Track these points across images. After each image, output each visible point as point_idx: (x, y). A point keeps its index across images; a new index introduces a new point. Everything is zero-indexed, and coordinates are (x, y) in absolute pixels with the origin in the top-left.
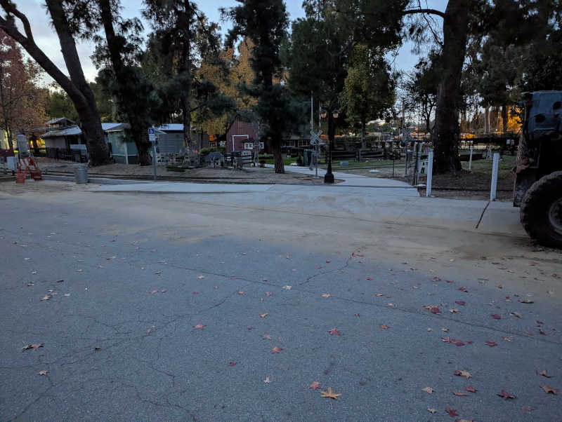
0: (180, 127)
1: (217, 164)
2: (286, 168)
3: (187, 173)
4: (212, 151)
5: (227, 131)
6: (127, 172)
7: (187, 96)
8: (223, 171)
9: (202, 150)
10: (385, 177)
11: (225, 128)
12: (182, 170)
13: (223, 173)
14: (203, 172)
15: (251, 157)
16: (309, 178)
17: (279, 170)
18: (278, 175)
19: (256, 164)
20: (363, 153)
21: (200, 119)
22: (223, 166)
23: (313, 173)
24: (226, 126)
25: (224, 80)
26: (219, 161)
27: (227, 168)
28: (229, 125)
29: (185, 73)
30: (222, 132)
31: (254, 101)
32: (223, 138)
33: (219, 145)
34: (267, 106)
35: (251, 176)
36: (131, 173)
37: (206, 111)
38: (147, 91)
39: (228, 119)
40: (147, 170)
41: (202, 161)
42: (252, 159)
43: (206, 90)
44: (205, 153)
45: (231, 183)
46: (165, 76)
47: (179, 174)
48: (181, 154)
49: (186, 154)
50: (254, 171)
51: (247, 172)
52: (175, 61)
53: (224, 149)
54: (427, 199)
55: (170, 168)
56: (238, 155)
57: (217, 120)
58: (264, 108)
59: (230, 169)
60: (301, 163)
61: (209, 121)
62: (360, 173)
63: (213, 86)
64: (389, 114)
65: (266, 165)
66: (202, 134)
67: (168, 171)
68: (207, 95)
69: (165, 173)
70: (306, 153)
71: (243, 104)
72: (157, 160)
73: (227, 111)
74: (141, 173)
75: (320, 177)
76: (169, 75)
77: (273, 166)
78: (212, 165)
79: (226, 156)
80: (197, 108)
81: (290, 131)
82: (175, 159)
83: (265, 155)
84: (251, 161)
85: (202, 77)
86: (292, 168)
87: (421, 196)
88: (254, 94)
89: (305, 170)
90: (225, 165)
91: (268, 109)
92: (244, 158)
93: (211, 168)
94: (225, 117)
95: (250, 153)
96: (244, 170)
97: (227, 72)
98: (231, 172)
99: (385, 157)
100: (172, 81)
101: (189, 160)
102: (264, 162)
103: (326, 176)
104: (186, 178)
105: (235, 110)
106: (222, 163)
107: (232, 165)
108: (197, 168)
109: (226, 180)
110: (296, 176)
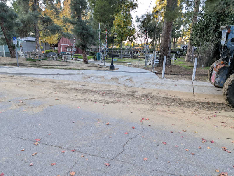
0: (34, 39)
1: (54, 58)
2: (89, 61)
3: (37, 63)
4: (51, 51)
5: (58, 42)
6: (3, 61)
7: (37, 23)
8: (56, 62)
9: (46, 51)
10: (135, 67)
11: (57, 41)
12: (35, 61)
13: (57, 63)
14: (46, 62)
15: (70, 55)
16: (101, 66)
17: (86, 62)
18: (85, 65)
19: (73, 59)
20: (123, 55)
21: (45, 36)
22: (57, 60)
23: (103, 64)
24: (58, 40)
25: (56, 17)
26: (55, 57)
27: (58, 60)
28: (59, 40)
29: (35, 11)
30: (56, 43)
31: (72, 27)
32: (57, 46)
33: (54, 49)
34: (79, 29)
35: (71, 65)
36: (6, 62)
37: (47, 32)
38: (13, 18)
39: (59, 36)
40: (14, 60)
41: (46, 56)
42: (72, 56)
43: (47, 21)
44: (47, 52)
45: (61, 68)
46: (25, 12)
47: (33, 63)
48: (34, 52)
49: (37, 52)
50: (73, 62)
51: (70, 62)
52: (30, 5)
53: (57, 51)
54: (163, 80)
55: (28, 60)
56: (64, 54)
57: (53, 37)
58: (78, 30)
59: (60, 61)
60: (95, 59)
61: (49, 37)
62: (123, 65)
63: (51, 19)
64: (132, 38)
65: (78, 59)
66: (46, 43)
67: (27, 61)
68: (47, 23)
69: (25, 62)
70: (97, 54)
71: (66, 30)
72: (21, 55)
73: (58, 32)
74: (11, 62)
75: (107, 67)
76: (27, 12)
77: (82, 60)
78: (51, 59)
79: (58, 54)
80: (42, 30)
81: (91, 43)
82: (30, 55)
83: (77, 54)
84: (71, 57)
85: (45, 15)
86: (91, 61)
87: (159, 78)
88: (72, 23)
89: (98, 63)
90: (58, 59)
91: (80, 31)
92: (67, 55)
93: (50, 60)
94: (57, 36)
95: (70, 53)
96: (68, 62)
97: (58, 13)
98: (61, 62)
99: (132, 57)
100: (28, 15)
101: (38, 56)
102: (77, 58)
103: (110, 66)
104: (37, 65)
105: (62, 32)
106: (56, 58)
107: (61, 59)
108: (42, 60)
109: (59, 67)
110: (95, 65)
